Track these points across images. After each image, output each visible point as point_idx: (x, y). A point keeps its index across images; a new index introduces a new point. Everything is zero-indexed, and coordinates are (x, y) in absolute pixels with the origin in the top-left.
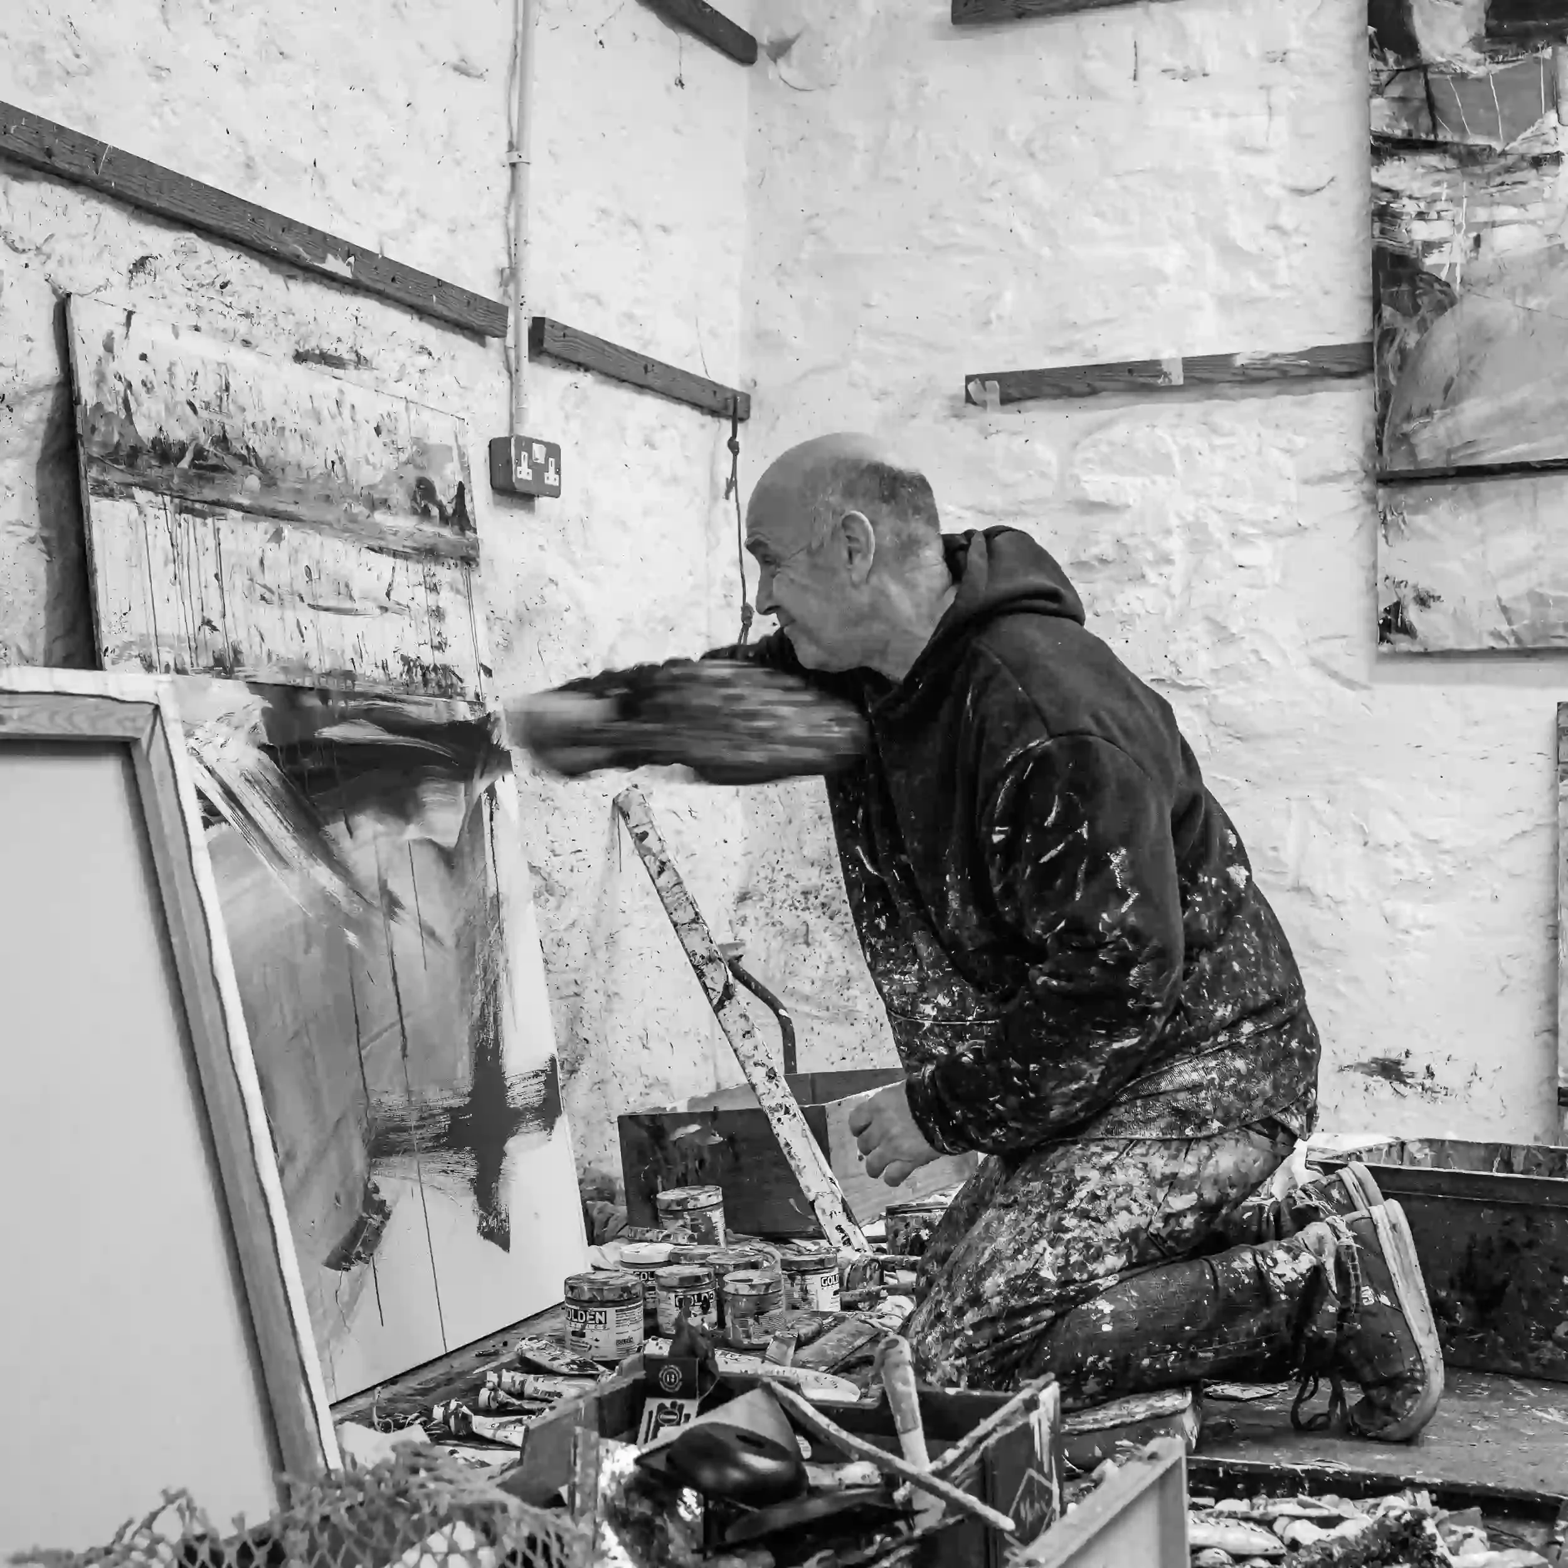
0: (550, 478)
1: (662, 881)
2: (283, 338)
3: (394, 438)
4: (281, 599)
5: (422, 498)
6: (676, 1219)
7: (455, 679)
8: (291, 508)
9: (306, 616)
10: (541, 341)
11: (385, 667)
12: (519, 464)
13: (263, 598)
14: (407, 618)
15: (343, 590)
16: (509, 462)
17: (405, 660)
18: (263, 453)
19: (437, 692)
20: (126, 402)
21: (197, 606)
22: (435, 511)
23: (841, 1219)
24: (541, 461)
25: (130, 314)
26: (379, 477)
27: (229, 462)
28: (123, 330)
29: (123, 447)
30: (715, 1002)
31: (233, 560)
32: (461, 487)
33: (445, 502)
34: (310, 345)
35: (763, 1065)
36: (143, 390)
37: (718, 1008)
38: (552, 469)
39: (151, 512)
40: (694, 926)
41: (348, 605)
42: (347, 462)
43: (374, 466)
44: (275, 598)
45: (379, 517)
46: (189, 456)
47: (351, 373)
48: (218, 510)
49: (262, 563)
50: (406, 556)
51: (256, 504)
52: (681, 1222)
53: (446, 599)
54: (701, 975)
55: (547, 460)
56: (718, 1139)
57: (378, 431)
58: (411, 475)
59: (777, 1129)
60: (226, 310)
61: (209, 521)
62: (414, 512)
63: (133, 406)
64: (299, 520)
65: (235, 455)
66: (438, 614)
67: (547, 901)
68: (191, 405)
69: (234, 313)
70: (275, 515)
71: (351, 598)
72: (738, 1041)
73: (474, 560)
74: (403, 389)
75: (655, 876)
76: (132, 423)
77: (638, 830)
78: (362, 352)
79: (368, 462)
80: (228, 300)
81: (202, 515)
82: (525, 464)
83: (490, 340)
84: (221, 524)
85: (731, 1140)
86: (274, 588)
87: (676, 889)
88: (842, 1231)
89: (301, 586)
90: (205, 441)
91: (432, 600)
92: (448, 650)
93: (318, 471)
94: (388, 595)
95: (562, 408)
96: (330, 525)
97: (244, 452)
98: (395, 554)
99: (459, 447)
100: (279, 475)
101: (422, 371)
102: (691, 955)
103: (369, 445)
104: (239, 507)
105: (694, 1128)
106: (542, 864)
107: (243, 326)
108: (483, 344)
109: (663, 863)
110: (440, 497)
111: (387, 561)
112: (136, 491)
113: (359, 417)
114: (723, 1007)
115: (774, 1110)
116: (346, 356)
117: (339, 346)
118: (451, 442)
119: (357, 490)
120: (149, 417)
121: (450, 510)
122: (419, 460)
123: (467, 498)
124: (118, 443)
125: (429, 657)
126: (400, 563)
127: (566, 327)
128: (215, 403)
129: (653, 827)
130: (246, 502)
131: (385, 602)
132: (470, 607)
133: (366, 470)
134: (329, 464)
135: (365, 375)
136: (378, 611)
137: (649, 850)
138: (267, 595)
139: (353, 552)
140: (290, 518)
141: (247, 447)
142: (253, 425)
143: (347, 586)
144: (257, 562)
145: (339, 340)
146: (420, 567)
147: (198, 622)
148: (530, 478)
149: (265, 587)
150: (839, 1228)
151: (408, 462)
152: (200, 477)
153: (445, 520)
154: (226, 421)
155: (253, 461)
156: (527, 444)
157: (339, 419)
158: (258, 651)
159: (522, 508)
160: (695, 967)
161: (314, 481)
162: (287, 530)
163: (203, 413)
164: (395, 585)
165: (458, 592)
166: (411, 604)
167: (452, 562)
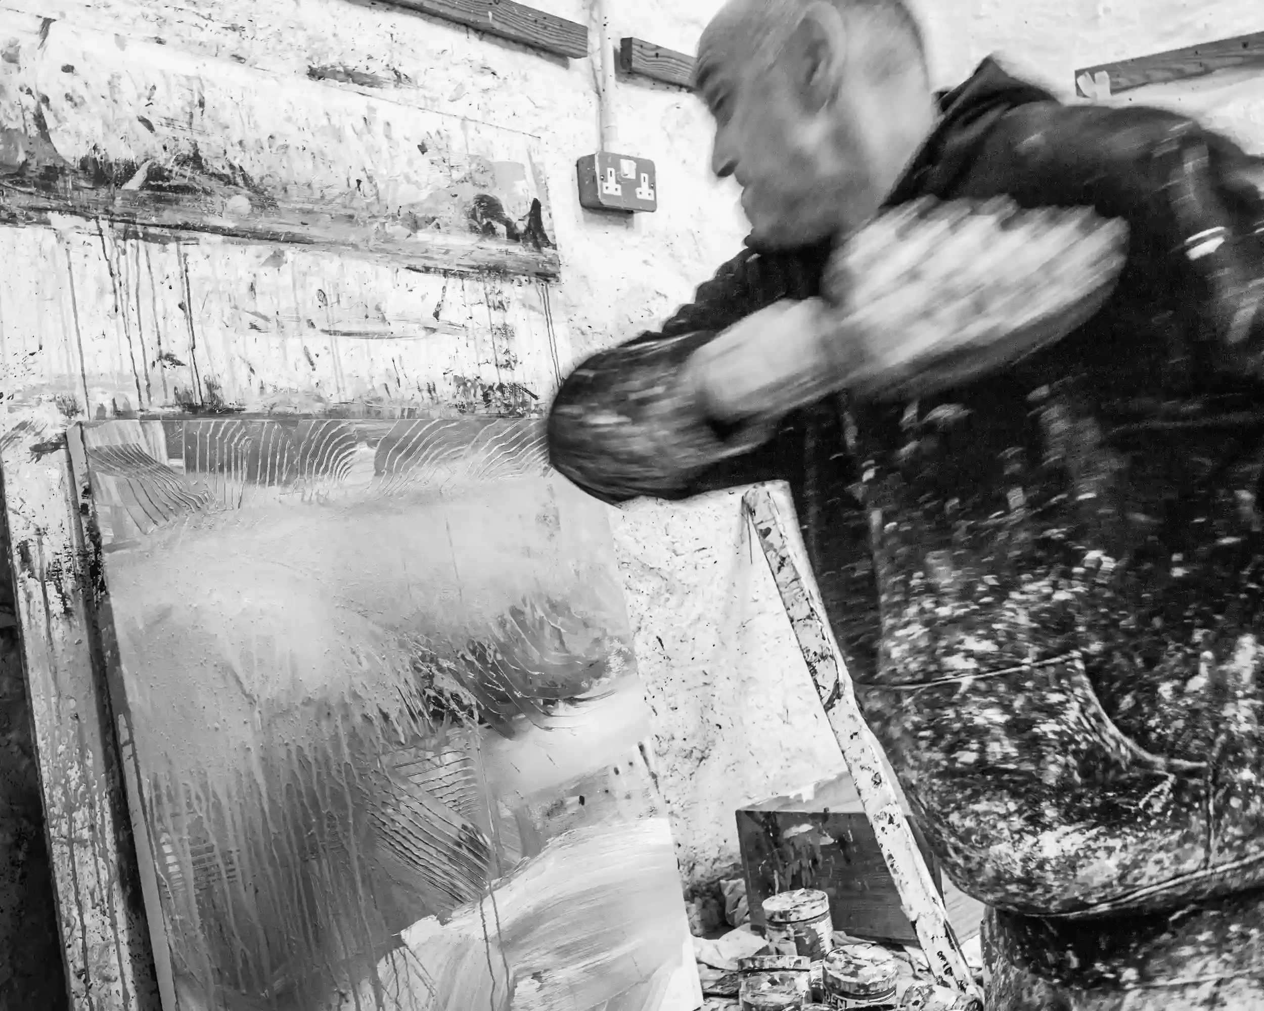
0: (644, 192)
1: (782, 577)
2: (290, 55)
3: (446, 157)
4: (280, 326)
5: (484, 215)
6: (780, 931)
7: (528, 397)
8: (298, 230)
9: (317, 342)
10: (629, 61)
11: (431, 390)
12: (604, 179)
13: (254, 327)
14: (463, 339)
15: (372, 313)
16: (594, 179)
17: (461, 382)
18: (255, 173)
19: (503, 411)
20: (39, 119)
21: (150, 338)
22: (501, 229)
23: (943, 945)
24: (632, 176)
25: (47, 22)
26: (424, 195)
27: (203, 181)
28: (37, 39)
29: (33, 167)
30: (825, 700)
31: (208, 287)
32: (536, 205)
33: (514, 220)
34: (330, 61)
35: (870, 769)
36: (67, 105)
37: (829, 706)
38: (645, 185)
39: (77, 239)
40: (808, 622)
41: (379, 328)
42: (377, 180)
43: (417, 183)
44: (273, 325)
45: (423, 236)
46: (140, 177)
47: (391, 92)
48: (184, 234)
49: (252, 288)
50: (462, 275)
51: (244, 226)
52: (784, 934)
53: (515, 316)
54: (813, 672)
55: (638, 176)
56: (829, 840)
57: (423, 149)
58: (470, 193)
59: (881, 838)
60: (202, 23)
61: (172, 246)
62: (473, 229)
63: (51, 123)
64: (310, 242)
65: (213, 174)
66: (506, 331)
67: (668, 600)
68: (143, 121)
69: (216, 26)
70: (273, 238)
71: (384, 319)
72: (846, 742)
73: (554, 275)
74: (460, 108)
75: (776, 571)
76: (49, 140)
77: (763, 527)
78: (401, 70)
79: (408, 179)
80: (205, 12)
81: (162, 241)
82: (611, 180)
83: (572, 61)
84: (190, 249)
85: (842, 842)
86: (271, 314)
87: (795, 583)
88: (944, 958)
89: (311, 308)
90: (165, 160)
91: (497, 318)
92: (518, 368)
93: (336, 191)
94: (436, 315)
95: (664, 128)
96: (355, 246)
97: (227, 171)
98: (446, 273)
99: (533, 165)
100: (279, 195)
101: (486, 91)
102: (805, 651)
103: (410, 162)
104: (215, 230)
105: (806, 827)
106: (663, 565)
107: (231, 41)
108: (566, 66)
109: (783, 559)
110: (507, 214)
111: (434, 282)
112: (53, 216)
113: (396, 133)
114: (833, 706)
115: (878, 818)
116: (382, 74)
117: (370, 63)
118: (523, 160)
119: (393, 210)
120: (78, 134)
121: (521, 227)
122: (478, 177)
123: (544, 215)
124: (25, 164)
125: (491, 376)
126: (452, 282)
127: (658, 47)
128: (183, 120)
129: (775, 524)
130: (230, 224)
131: (433, 323)
132: (549, 322)
133: (404, 187)
134: (354, 184)
135: (407, 92)
136: (423, 333)
137: (771, 545)
138: (260, 323)
139: (385, 272)
140: (292, 240)
141: (232, 167)
142: (241, 143)
143: (378, 309)
144: (244, 289)
145: (370, 58)
146: (480, 286)
147: (152, 356)
148: (619, 193)
149: (255, 314)
150: (941, 955)
151: (463, 181)
152: (159, 200)
153: (513, 236)
154: (199, 139)
155: (239, 180)
156: (615, 160)
157: (367, 137)
158: (245, 384)
159: (619, 224)
160: (809, 664)
161: (331, 202)
162: (291, 253)
163: (165, 131)
164: (445, 305)
165: (532, 308)
166: (469, 324)
167: (523, 279)
